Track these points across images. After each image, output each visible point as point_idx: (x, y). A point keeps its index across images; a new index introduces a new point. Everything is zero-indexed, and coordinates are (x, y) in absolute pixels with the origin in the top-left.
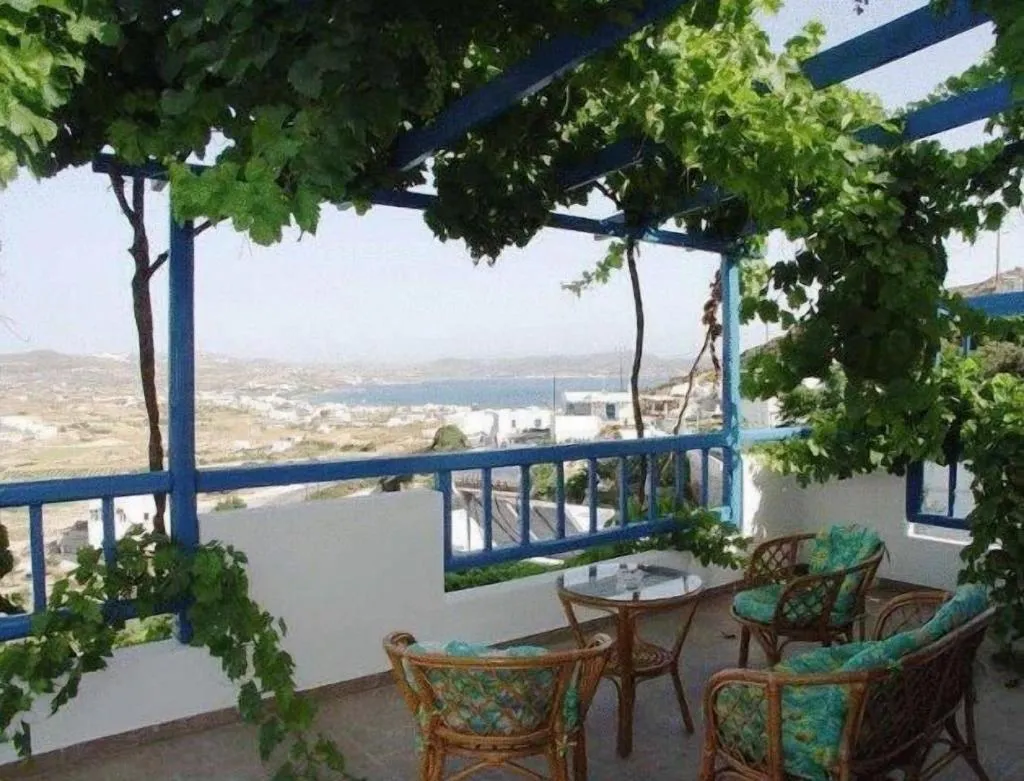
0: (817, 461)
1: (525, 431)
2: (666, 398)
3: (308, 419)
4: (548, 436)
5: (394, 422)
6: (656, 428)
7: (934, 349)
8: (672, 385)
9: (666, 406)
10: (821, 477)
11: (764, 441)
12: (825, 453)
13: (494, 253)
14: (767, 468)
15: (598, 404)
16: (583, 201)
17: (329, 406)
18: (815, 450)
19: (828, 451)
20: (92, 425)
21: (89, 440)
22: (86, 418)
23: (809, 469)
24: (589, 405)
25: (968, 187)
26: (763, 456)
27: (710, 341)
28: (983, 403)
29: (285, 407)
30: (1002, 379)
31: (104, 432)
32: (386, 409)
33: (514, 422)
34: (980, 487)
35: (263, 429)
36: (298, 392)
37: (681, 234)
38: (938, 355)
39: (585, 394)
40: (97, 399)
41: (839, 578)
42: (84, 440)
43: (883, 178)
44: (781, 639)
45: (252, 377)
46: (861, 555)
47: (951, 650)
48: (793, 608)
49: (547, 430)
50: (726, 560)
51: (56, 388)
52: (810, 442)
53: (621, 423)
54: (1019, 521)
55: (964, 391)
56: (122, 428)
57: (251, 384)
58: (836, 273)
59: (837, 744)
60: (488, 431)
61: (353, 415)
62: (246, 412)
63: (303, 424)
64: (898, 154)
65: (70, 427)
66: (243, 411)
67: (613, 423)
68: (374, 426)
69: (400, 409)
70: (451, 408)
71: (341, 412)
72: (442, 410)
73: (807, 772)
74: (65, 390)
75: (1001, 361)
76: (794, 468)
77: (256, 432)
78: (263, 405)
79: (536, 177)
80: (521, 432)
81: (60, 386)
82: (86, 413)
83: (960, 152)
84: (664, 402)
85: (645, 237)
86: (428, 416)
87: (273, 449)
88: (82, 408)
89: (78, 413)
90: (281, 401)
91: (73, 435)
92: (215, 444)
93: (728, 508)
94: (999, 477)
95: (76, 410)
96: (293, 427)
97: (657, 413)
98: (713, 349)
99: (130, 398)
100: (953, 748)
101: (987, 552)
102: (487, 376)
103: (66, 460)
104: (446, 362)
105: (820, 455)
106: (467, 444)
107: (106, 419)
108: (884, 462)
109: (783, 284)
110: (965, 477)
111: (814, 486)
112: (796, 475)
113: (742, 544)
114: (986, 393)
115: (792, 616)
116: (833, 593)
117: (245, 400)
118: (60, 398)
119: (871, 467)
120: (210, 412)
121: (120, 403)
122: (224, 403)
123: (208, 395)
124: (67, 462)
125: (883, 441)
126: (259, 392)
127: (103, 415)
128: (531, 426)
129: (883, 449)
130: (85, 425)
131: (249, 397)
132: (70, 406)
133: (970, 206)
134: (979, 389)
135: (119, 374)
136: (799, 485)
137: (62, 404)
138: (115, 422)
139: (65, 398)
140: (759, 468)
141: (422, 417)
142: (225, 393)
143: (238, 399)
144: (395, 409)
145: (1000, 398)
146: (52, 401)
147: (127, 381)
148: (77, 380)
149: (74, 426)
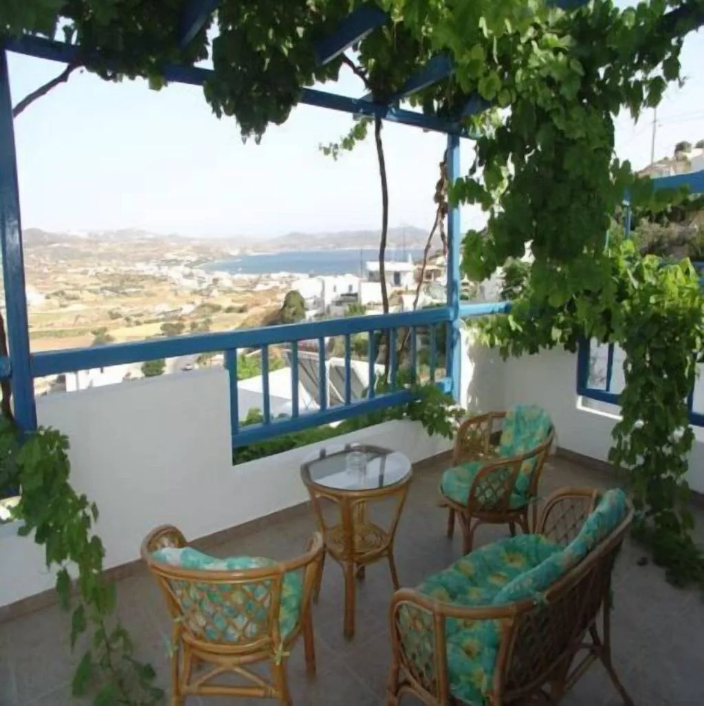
0: (514, 335)
1: (342, 295)
2: (433, 267)
3: (204, 286)
4: (357, 300)
5: (260, 287)
6: (425, 293)
7: (604, 227)
9: (433, 274)
10: (517, 352)
11: (479, 315)
12: (520, 329)
13: (260, 130)
14: (478, 341)
15: (389, 273)
16: (335, 77)
17: (218, 274)
18: (513, 325)
19: (522, 326)
20: (67, 292)
21: (65, 306)
22: (63, 287)
23: (508, 344)
25: (636, 61)
26: (476, 330)
27: (440, 219)
28: (636, 284)
29: (190, 276)
30: (651, 260)
32: (254, 277)
33: (335, 288)
34: (630, 367)
35: (176, 294)
36: (198, 262)
37: (418, 114)
38: (608, 232)
40: (70, 270)
41: (517, 463)
42: (62, 306)
43: (565, 42)
44: (474, 521)
45: (168, 250)
46: (537, 438)
47: (592, 571)
48: (483, 492)
49: (356, 295)
50: (446, 430)
51: (43, 261)
52: (510, 318)
53: (403, 288)
55: (622, 271)
56: (86, 296)
57: (169, 256)
58: (528, 147)
59: (492, 672)
60: (319, 296)
61: (234, 282)
62: (165, 280)
63: (201, 290)
64: (578, 16)
65: (52, 294)
66: (162, 279)
67: (398, 289)
68: (247, 291)
69: (264, 276)
70: (296, 275)
71: (226, 279)
72: (290, 277)
73: (467, 697)
74: (48, 263)
75: (650, 239)
76: (497, 342)
77: (171, 297)
78: (175, 273)
79: (289, 50)
80: (339, 296)
81: (46, 260)
82: (62, 282)
83: (630, 9)
84: (432, 270)
85: (387, 116)
86: (281, 283)
87: (183, 312)
88: (61, 278)
89: (58, 283)
90: (187, 270)
91: (55, 301)
92: (145, 308)
93: (450, 380)
94: (644, 356)
95: (57, 280)
96: (195, 292)
97: (426, 280)
98: (442, 226)
99: (90, 269)
100: (593, 652)
101: (632, 430)
102: (318, 249)
103: (50, 322)
104: (294, 235)
105: (517, 330)
106: (305, 306)
107: (76, 288)
108: (562, 339)
109: (485, 161)
111: (512, 359)
112: (499, 348)
113: (459, 414)
114: (638, 275)
115: (481, 499)
116: (513, 477)
117: (165, 270)
118: (46, 270)
119: (552, 343)
120: (143, 280)
121: (85, 273)
122: (151, 273)
123: (140, 266)
124: (52, 325)
125: (562, 319)
126: (173, 262)
127: (74, 285)
128: (346, 291)
129: (561, 326)
130: (62, 293)
131: (166, 267)
132: (52, 277)
133: (637, 82)
134: (634, 269)
135: (83, 248)
136: (501, 358)
137: (47, 275)
138: (81, 290)
139: (49, 269)
140: (472, 341)
141: (277, 284)
142: (151, 264)
143: (160, 269)
144: (260, 277)
145: (649, 278)
146: (41, 272)
147: (89, 255)
148: (56, 255)
149: (56, 294)
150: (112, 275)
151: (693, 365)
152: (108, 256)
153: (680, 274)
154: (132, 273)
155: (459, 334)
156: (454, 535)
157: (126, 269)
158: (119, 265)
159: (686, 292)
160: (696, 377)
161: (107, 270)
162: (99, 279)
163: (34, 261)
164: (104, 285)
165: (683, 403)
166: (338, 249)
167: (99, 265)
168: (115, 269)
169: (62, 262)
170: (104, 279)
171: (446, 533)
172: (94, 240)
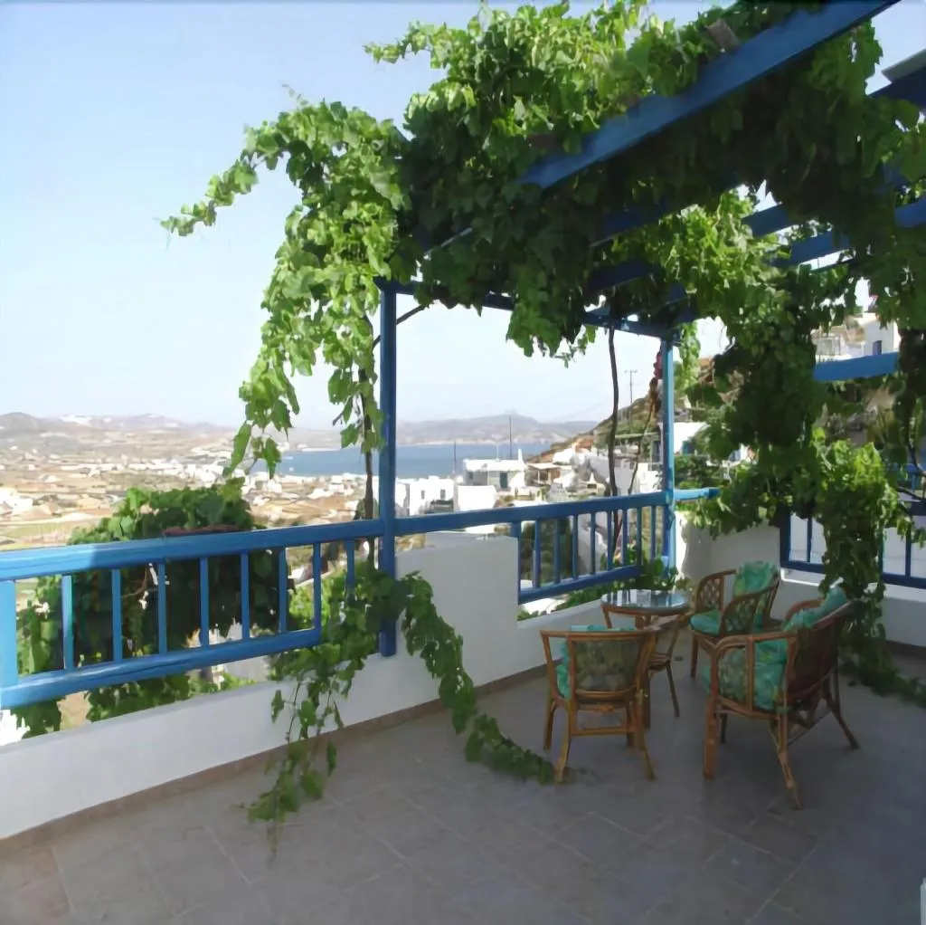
0: (724, 514)
1: (433, 503)
2: (550, 466)
5: (317, 493)
8: (552, 452)
9: (549, 475)
10: (726, 531)
12: (728, 509)
14: (691, 523)
15: (493, 473)
17: (262, 476)
18: (722, 506)
19: (730, 507)
20: (60, 497)
21: (60, 515)
22: (55, 489)
23: (717, 523)
24: (486, 473)
26: (687, 513)
28: (829, 466)
30: (841, 445)
31: (71, 505)
32: (310, 480)
33: (423, 493)
39: (483, 462)
40: (65, 468)
42: (55, 515)
45: (198, 443)
49: (451, 502)
51: (28, 456)
52: (719, 500)
53: (512, 493)
54: (853, 560)
56: (87, 502)
57: (198, 451)
61: (284, 486)
64: (788, 275)
65: (42, 499)
67: (506, 494)
68: (300, 499)
69: (322, 479)
74: (35, 458)
76: (709, 523)
80: (429, 504)
81: (32, 454)
82: (55, 483)
84: (548, 470)
86: (345, 488)
88: (52, 479)
89: (48, 485)
91: (45, 508)
93: (667, 557)
95: (46, 481)
97: (541, 482)
99: (93, 467)
103: (38, 537)
105: (726, 511)
107: (74, 491)
108: (768, 516)
110: (818, 529)
111: (721, 537)
112: (709, 528)
114: (831, 458)
117: (192, 469)
118: (32, 467)
119: (759, 521)
120: (163, 482)
121: (85, 471)
122: (173, 473)
123: (159, 464)
124: (41, 540)
125: (767, 499)
126: (203, 459)
127: (70, 487)
128: (438, 497)
129: (766, 505)
130: (54, 497)
131: (194, 466)
132: (41, 477)
133: (825, 307)
134: (826, 453)
135: (83, 440)
136: (711, 538)
137: (34, 475)
138: (80, 494)
139: (36, 466)
140: (685, 522)
141: (341, 488)
142: (173, 461)
143: (185, 468)
144: (318, 480)
145: (840, 461)
146: (26, 471)
147: (90, 448)
148: (46, 447)
149: (45, 499)
150: (123, 475)
151: (881, 530)
152: (116, 450)
153: (866, 456)
154: (148, 473)
155: (674, 517)
156: (697, 676)
157: (143, 467)
158: (130, 462)
159: (871, 471)
160: (884, 538)
161: (115, 469)
162: (103, 479)
163: (17, 455)
164: (110, 488)
165: (874, 562)
166: (419, 444)
167: (104, 462)
168: (126, 467)
169: (53, 456)
170: (110, 480)
171: (689, 673)
172: (98, 429)
